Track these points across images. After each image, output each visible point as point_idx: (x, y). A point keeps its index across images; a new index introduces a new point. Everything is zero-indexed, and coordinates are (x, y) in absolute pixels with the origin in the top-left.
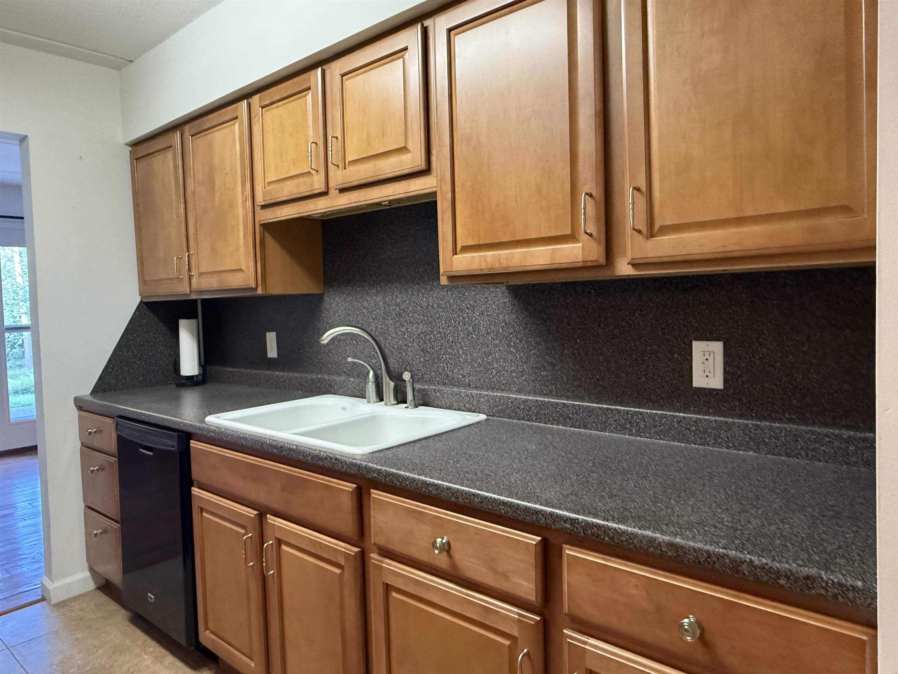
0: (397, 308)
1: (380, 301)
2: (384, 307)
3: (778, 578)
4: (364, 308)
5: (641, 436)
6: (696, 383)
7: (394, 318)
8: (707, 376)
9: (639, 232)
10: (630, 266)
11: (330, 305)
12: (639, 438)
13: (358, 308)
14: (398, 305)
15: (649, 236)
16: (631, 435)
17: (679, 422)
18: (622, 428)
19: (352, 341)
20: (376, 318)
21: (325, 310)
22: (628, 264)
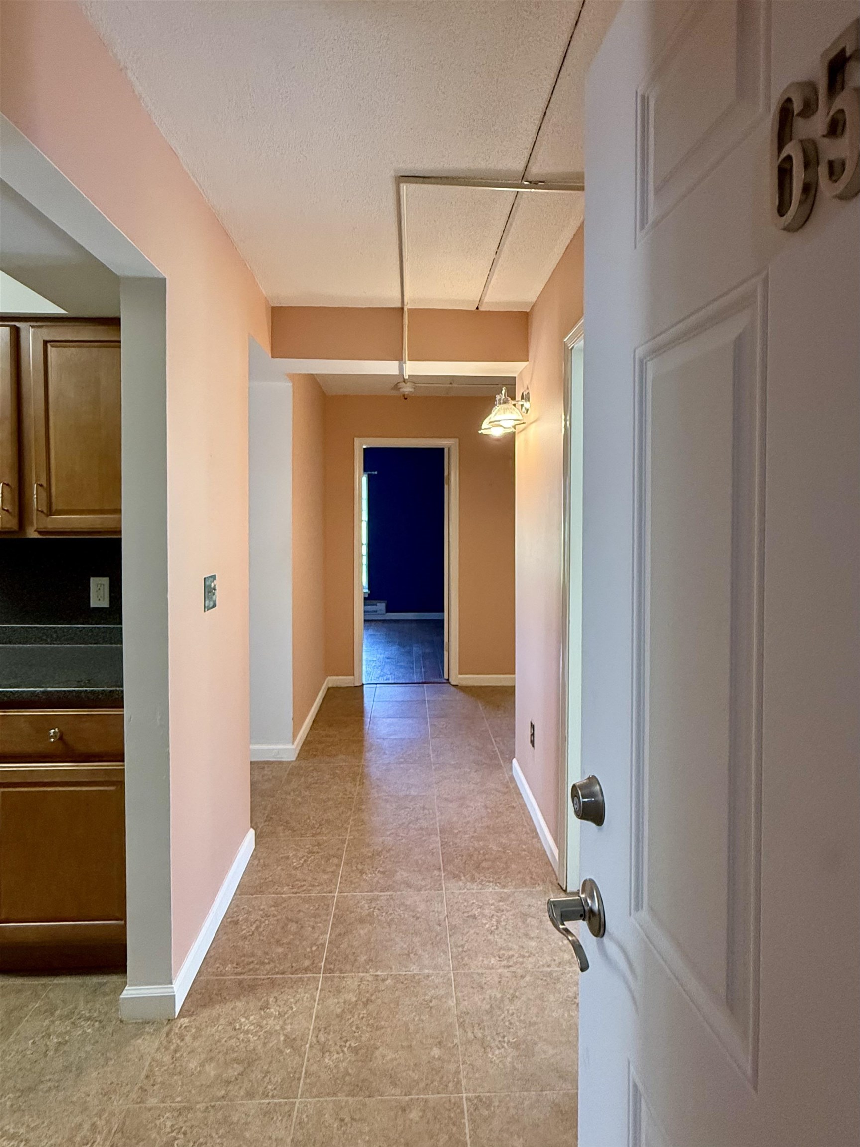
3: (99, 695)
5: (54, 644)
6: (92, 605)
8: (99, 600)
9: (42, 512)
10: (36, 533)
12: (52, 645)
15: (49, 513)
16: (47, 644)
17: (80, 631)
18: (41, 640)
22: (35, 531)
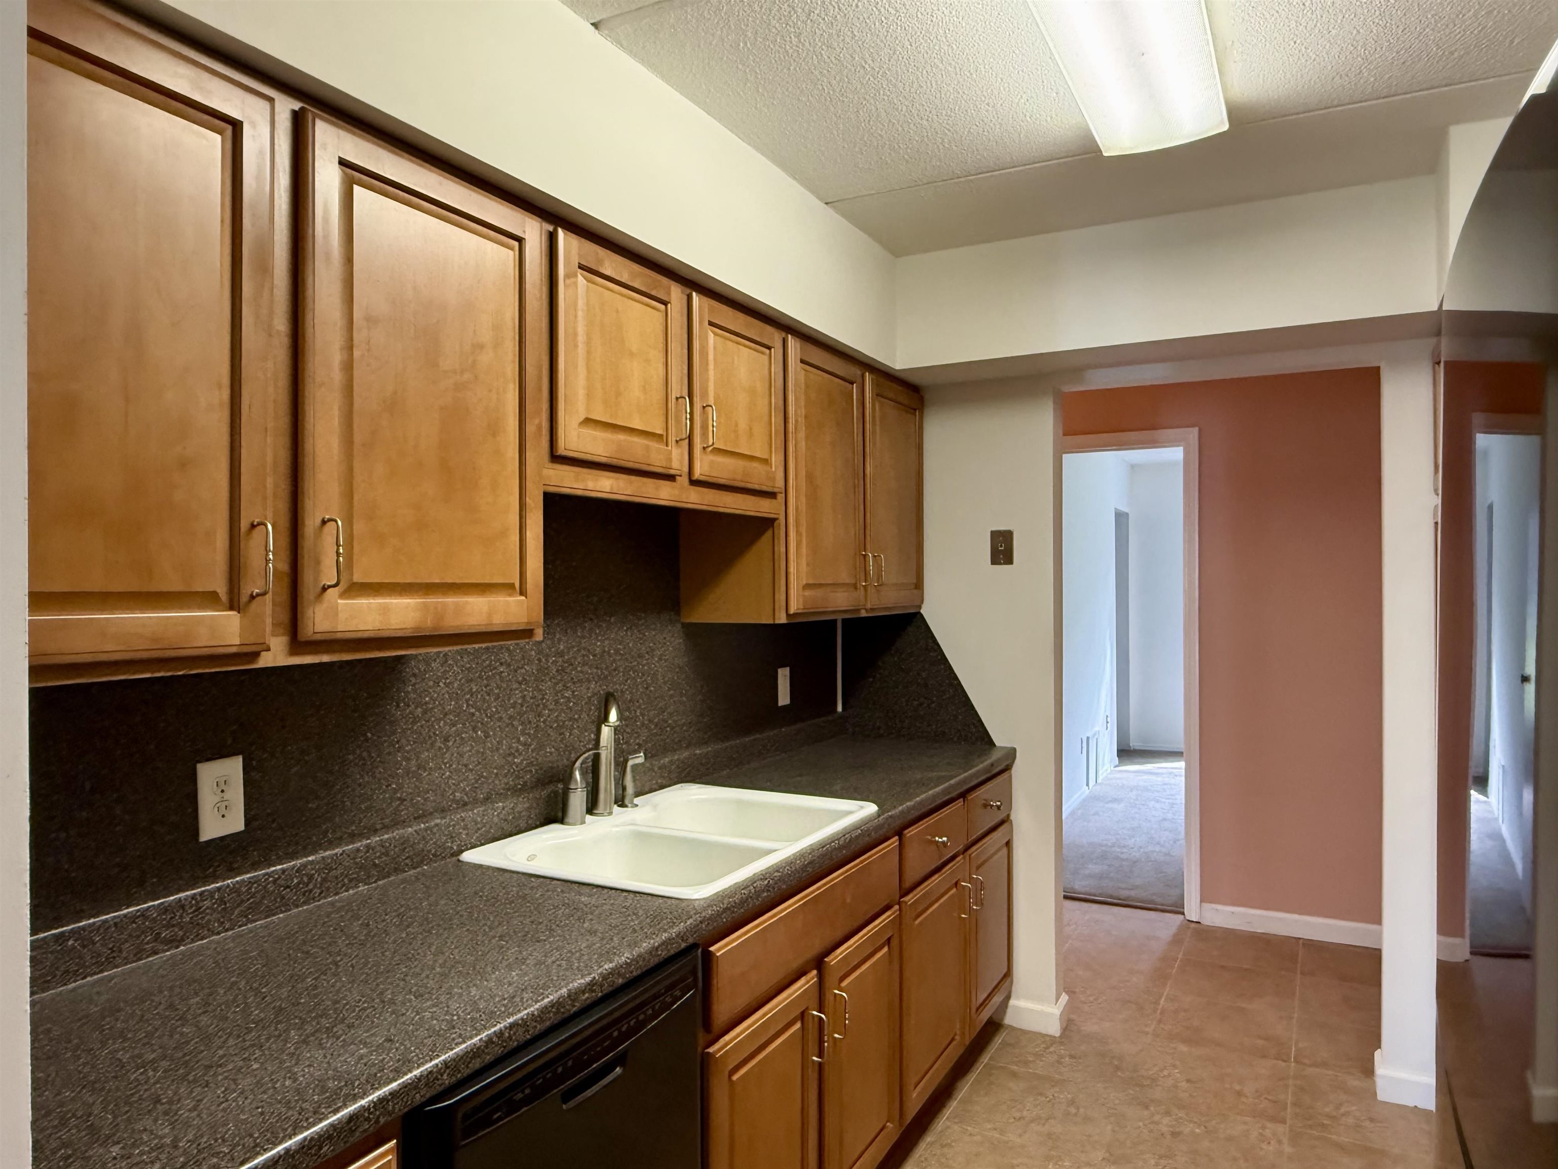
1: (532, 650)
2: (539, 660)
4: (501, 664)
11: (428, 664)
13: (490, 665)
14: (561, 654)
19: (476, 732)
20: (524, 679)
21: (414, 675)
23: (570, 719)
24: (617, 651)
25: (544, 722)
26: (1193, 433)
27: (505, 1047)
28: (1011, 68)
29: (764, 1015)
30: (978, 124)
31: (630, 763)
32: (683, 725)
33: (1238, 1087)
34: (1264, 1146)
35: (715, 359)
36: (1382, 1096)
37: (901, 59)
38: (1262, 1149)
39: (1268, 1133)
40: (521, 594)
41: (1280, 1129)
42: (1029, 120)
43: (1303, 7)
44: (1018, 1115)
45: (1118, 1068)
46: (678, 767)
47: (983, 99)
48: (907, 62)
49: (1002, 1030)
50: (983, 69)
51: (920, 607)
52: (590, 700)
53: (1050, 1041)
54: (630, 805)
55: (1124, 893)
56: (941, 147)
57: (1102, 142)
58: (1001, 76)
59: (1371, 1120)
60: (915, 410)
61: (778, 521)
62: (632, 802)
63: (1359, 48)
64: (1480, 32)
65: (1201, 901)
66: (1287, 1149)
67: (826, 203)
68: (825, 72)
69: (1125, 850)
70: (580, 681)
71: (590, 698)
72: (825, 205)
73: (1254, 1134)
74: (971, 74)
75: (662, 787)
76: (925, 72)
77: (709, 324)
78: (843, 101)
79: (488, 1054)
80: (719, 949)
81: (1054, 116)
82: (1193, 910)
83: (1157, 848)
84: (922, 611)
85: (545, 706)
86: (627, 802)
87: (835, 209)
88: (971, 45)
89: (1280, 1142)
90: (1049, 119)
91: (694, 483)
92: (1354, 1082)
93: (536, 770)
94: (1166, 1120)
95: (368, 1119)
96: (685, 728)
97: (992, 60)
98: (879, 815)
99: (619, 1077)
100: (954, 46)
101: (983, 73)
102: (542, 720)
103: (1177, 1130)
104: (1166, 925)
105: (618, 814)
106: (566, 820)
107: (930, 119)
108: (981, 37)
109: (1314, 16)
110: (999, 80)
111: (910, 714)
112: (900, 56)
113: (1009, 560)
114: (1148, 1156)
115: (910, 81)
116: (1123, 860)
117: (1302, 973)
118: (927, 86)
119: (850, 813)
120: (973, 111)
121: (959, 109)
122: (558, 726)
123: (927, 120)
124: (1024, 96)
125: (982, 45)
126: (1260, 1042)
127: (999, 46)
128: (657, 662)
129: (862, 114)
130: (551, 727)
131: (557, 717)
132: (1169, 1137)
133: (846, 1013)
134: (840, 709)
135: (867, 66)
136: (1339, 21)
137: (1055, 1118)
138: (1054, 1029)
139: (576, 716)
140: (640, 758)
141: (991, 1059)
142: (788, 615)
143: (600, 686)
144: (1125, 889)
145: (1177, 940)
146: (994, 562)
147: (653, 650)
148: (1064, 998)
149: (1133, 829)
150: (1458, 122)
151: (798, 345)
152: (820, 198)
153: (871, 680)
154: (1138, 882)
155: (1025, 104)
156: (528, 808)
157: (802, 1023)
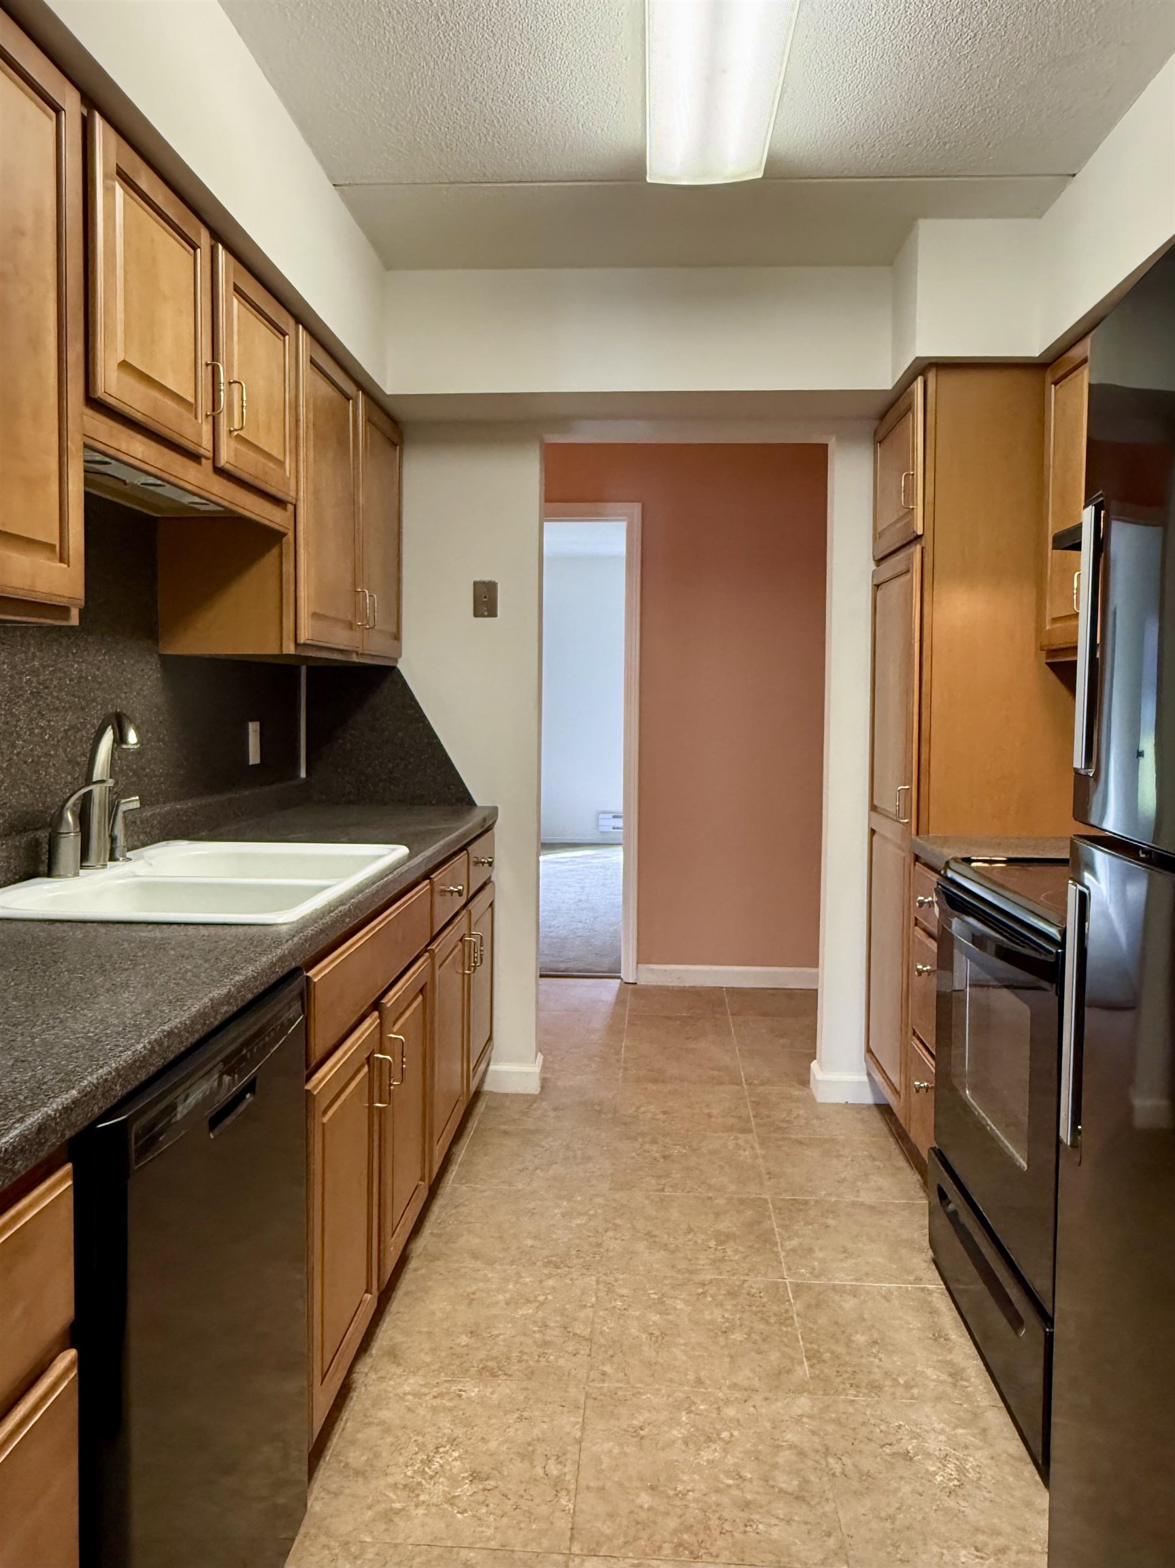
0: (34, 680)
7: (28, 701)
14: (34, 672)
23: (47, 755)
24: (95, 677)
25: (18, 754)
26: (636, 508)
27: (164, 1058)
28: (585, 60)
29: (345, 1053)
30: (529, 120)
31: (123, 808)
32: (161, 775)
33: (706, 1111)
34: (741, 1152)
35: (238, 331)
36: (820, 1099)
37: (481, 18)
38: (740, 1156)
39: (741, 1142)
40: (61, 560)
41: (749, 1137)
42: (581, 128)
43: (854, 63)
44: (520, 1167)
45: (600, 1112)
46: (160, 823)
47: (546, 91)
48: (486, 24)
49: (482, 1098)
50: (558, 54)
51: (396, 660)
52: (67, 734)
53: (530, 1100)
54: (121, 859)
55: (563, 966)
56: (483, 139)
57: (651, 166)
58: (572, 67)
59: (818, 1118)
60: (396, 445)
61: (286, 537)
62: (124, 856)
63: (881, 119)
64: (971, 128)
65: (638, 963)
66: (759, 1151)
67: (334, 185)
68: (395, 12)
69: (552, 929)
70: (57, 709)
71: (66, 731)
72: (333, 187)
73: (731, 1145)
74: (545, 57)
75: (144, 845)
76: (499, 42)
77: (235, 290)
78: (401, 56)
79: (152, 1064)
80: (316, 974)
81: (605, 129)
82: (629, 972)
83: (580, 925)
84: (399, 666)
85: (19, 737)
86: (118, 854)
87: (343, 196)
88: (557, 21)
89: (753, 1148)
90: (599, 131)
91: (220, 471)
92: (796, 1092)
93: (10, 815)
94: (655, 1148)
95: (54, 1131)
96: (162, 779)
97: (570, 46)
98: (410, 857)
99: (250, 1105)
100: (540, 18)
101: (557, 59)
102: (15, 752)
103: (667, 1154)
104: (607, 990)
105: (111, 867)
106: (55, 872)
107: (484, 103)
108: (570, 15)
109: (860, 75)
110: (569, 72)
111: (384, 777)
112: (482, 15)
113: (492, 613)
114: (648, 1178)
115: (480, 49)
116: (551, 937)
117: (733, 1014)
118: (495, 59)
119: (380, 857)
120: (530, 103)
121: (517, 97)
122: (32, 762)
123: (481, 103)
124: (586, 97)
125: (567, 24)
126: (715, 1073)
127: (584, 30)
128: (135, 697)
129: (415, 77)
130: (25, 762)
131: (32, 750)
132: (662, 1160)
133: (403, 1057)
134: (303, 774)
135: (442, 18)
136: (876, 87)
137: (556, 1163)
138: (533, 1087)
139: (52, 752)
140: (135, 803)
141: (480, 1123)
142: (297, 644)
143: (78, 718)
144: (563, 962)
145: (620, 1000)
146: (477, 614)
147: (132, 682)
148: (540, 1057)
149: (554, 911)
150: (925, 217)
151: (309, 341)
152: (330, 178)
153: (341, 741)
154: (572, 955)
155: (584, 108)
156: (7, 857)
157: (369, 1066)
